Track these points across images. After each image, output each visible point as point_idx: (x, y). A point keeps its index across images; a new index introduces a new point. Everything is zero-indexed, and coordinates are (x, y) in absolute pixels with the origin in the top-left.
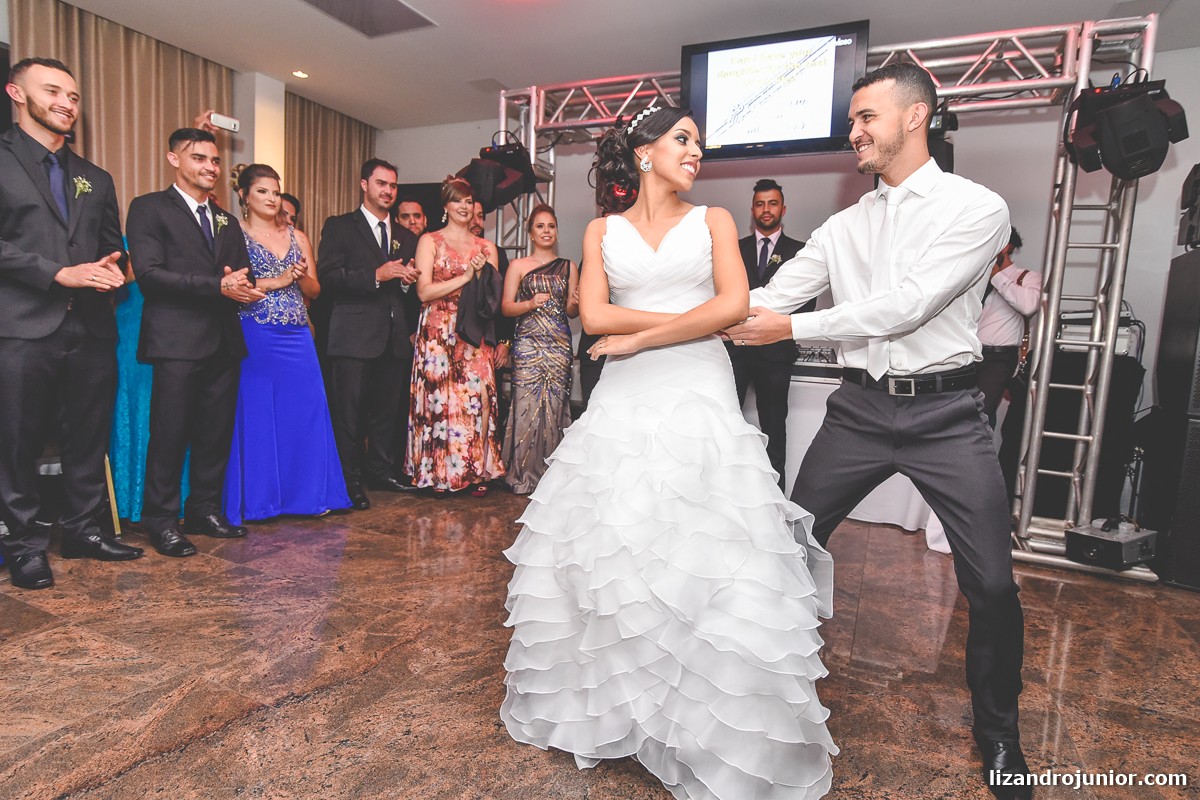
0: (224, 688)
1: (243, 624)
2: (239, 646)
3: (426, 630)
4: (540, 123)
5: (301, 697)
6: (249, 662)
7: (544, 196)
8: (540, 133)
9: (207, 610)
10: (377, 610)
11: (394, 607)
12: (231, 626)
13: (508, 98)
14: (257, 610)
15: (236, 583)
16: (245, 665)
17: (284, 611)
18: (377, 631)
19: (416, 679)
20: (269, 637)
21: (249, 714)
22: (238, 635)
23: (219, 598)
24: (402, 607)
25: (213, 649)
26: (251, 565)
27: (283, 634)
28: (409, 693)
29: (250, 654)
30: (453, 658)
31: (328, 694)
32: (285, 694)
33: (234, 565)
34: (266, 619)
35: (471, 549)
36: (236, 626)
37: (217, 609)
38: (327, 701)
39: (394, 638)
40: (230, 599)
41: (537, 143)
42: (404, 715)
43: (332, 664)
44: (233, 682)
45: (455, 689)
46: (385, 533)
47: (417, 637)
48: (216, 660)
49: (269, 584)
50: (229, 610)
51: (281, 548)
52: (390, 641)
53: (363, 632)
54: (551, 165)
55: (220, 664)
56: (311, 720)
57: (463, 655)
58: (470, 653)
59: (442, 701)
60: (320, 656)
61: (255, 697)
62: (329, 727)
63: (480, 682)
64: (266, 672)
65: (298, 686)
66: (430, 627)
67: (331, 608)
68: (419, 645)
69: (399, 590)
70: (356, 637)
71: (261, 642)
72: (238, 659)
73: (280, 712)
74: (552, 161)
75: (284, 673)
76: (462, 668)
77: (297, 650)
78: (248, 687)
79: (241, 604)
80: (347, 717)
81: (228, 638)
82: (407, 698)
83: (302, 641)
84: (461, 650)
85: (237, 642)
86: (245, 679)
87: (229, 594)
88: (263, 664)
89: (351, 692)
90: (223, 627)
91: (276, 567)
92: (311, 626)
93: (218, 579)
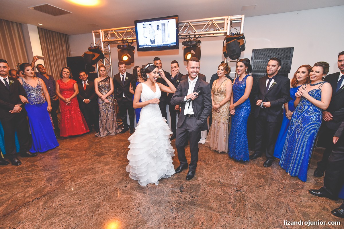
0: (21, 198)
1: (29, 180)
2: (27, 187)
3: (72, 177)
4: (104, 40)
5: (38, 198)
6: (29, 191)
7: (108, 58)
8: (104, 42)
9: (22, 177)
10: (62, 173)
11: (66, 172)
12: (27, 181)
13: (94, 32)
14: (34, 176)
15: (31, 169)
16: (28, 191)
17: (40, 176)
18: (61, 179)
19: (66, 191)
20: (35, 183)
21: (26, 204)
22: (28, 183)
23: (25, 174)
24: (68, 172)
25: (21, 188)
26: (35, 163)
27: (38, 182)
28: (63, 195)
29: (30, 188)
30: (76, 184)
31: (45, 197)
32: (35, 198)
33: (31, 164)
34: (35, 179)
35: (90, 153)
36: (28, 181)
37: (24, 177)
38: (44, 199)
39: (64, 181)
40: (28, 174)
41: (104, 45)
42: (60, 201)
43: (48, 189)
44: (24, 196)
45: (74, 192)
46: (71, 150)
47: (69, 180)
48: (21, 191)
49: (38, 168)
50: (27, 177)
51: (44, 157)
52: (62, 181)
53: (57, 180)
54: (109, 50)
55: (22, 192)
56: (39, 204)
57: (78, 183)
58: (80, 183)
59: (70, 196)
60: (45, 187)
61: (28, 199)
62: (43, 205)
63: (80, 190)
64: (32, 193)
65: (38, 195)
66: (73, 177)
67: (51, 174)
68: (69, 182)
69: (69, 167)
70: (55, 181)
71: (33, 185)
72: (26, 190)
73: (33, 203)
74: (109, 49)
75: (36, 193)
76: (77, 187)
77: (41, 186)
78: (27, 197)
79: (30, 175)
80: (47, 202)
81: (25, 185)
82: (62, 196)
83: (42, 184)
84: (78, 182)
85: (27, 186)
86: (27, 195)
87: (28, 172)
88: (32, 190)
89: (50, 196)
90: (24, 182)
91: (41, 164)
92: (45, 179)
93: (26, 168)
